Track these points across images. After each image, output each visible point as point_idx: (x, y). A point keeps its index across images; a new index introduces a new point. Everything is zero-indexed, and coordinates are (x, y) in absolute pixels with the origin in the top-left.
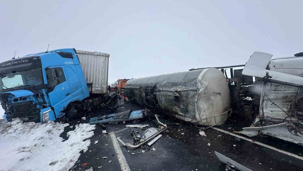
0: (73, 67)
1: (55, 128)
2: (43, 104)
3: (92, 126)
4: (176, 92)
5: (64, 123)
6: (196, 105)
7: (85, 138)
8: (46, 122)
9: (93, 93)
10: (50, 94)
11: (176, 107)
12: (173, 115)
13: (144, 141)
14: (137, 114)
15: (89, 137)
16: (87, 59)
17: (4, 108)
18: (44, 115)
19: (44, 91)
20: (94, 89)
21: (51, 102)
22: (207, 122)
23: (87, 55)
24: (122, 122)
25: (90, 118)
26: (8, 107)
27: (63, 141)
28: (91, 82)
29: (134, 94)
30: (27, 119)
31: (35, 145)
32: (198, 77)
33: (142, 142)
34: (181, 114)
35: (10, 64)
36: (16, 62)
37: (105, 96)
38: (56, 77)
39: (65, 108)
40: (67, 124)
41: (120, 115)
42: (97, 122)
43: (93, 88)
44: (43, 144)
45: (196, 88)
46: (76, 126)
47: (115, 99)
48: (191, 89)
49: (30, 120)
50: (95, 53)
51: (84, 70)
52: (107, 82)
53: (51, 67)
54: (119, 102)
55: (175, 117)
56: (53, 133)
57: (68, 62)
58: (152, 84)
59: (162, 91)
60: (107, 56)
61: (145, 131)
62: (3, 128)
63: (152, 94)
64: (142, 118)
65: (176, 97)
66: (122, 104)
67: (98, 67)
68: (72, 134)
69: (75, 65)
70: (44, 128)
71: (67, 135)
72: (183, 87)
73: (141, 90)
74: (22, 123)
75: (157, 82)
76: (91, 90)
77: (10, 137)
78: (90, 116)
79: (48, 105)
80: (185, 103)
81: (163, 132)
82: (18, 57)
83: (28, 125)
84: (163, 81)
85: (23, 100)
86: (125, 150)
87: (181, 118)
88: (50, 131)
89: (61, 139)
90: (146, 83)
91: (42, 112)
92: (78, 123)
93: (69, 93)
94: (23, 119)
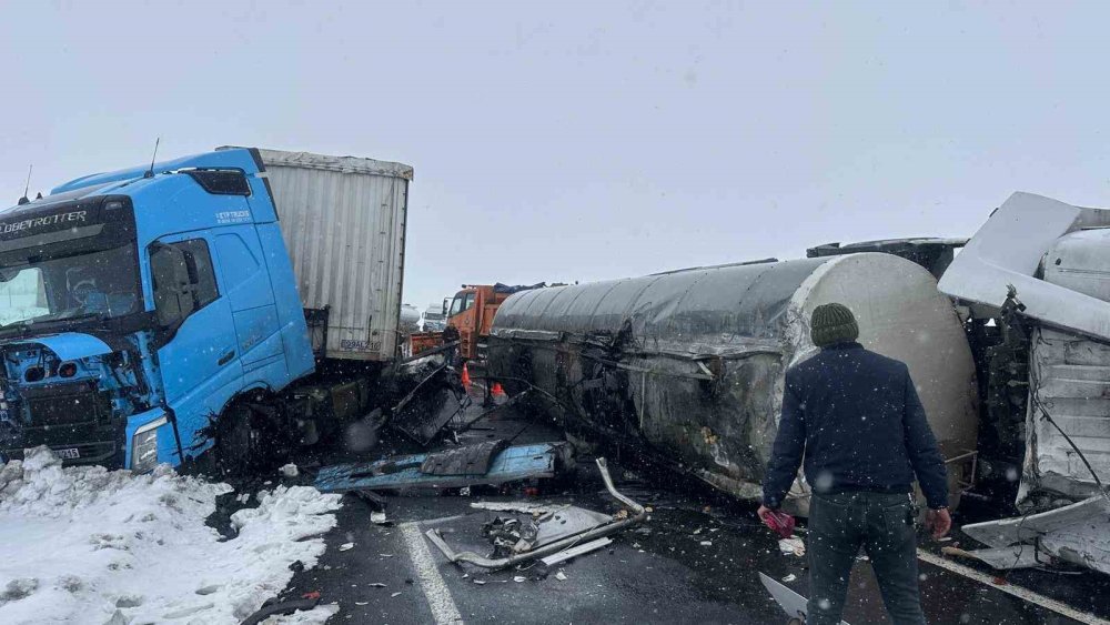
0: (248, 235)
1: (186, 495)
2: (138, 396)
3: (327, 497)
4: (703, 361)
5: (211, 481)
7: (303, 535)
8: (145, 470)
9: (329, 356)
10: (166, 352)
11: (704, 431)
12: (695, 469)
13: (531, 550)
14: (527, 459)
15: (319, 530)
16: (305, 191)
18: (141, 442)
19: (142, 340)
20: (334, 338)
21: (165, 385)
23: (306, 173)
24: (456, 490)
25: (316, 469)
26: (5, 400)
27: (221, 540)
28: (323, 306)
29: (531, 368)
30: (74, 453)
32: (790, 298)
33: (519, 554)
34: (727, 464)
35: (20, 226)
36: (44, 220)
37: (385, 372)
38: (188, 283)
39: (215, 419)
40: (223, 485)
41: (452, 458)
42: (347, 484)
43: (330, 332)
44: (158, 537)
45: (781, 345)
46: (263, 496)
47: (436, 387)
48: (762, 349)
49: (88, 457)
50: (344, 163)
51: (292, 245)
53: (165, 241)
54: (451, 404)
55: (699, 483)
56: (180, 511)
57: (232, 212)
59: (653, 356)
60: (404, 176)
61: (544, 519)
64: (548, 475)
65: (704, 384)
66: (468, 419)
67: (357, 231)
68: (250, 520)
69: (259, 227)
70: (144, 488)
71: (231, 521)
72: (737, 337)
73: (566, 350)
74: (60, 467)
75: (635, 309)
76: (321, 343)
77: (29, 516)
78: (316, 463)
79: (152, 401)
80: (738, 413)
81: (621, 528)
82: (39, 196)
83: (81, 475)
84: (660, 308)
85: (62, 376)
86: (452, 573)
87: (724, 483)
88: (170, 502)
89: (212, 534)
90: (590, 314)
91: (134, 429)
92: (267, 486)
93: (230, 350)
94: (60, 451)
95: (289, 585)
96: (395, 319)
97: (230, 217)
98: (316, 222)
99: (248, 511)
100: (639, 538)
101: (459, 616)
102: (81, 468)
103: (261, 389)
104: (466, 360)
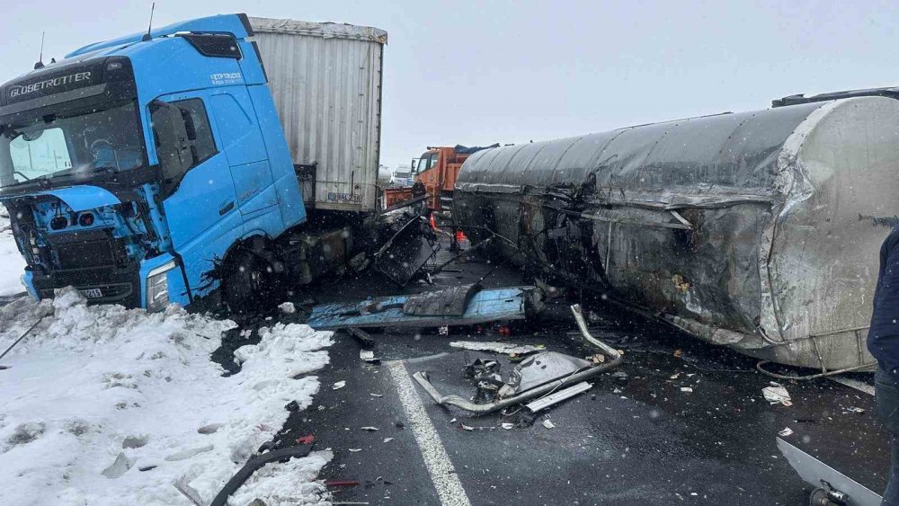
0: (241, 95)
1: (194, 331)
2: (150, 242)
3: (321, 334)
4: (678, 210)
5: (217, 319)
6: (763, 272)
7: (299, 372)
8: (159, 308)
9: (318, 207)
10: (171, 203)
11: (675, 278)
12: (663, 315)
13: (516, 395)
14: (498, 302)
15: (314, 367)
16: (291, 57)
17: (25, 249)
18: (153, 285)
19: (148, 193)
20: (322, 191)
21: (172, 233)
22: (814, 351)
23: (292, 39)
24: (435, 329)
25: (310, 306)
26: (36, 246)
27: (225, 375)
28: (311, 161)
29: (493, 219)
30: (96, 292)
31: (147, 374)
32: (783, 142)
33: (504, 398)
34: (699, 310)
35: (34, 88)
36: (54, 81)
37: (366, 221)
38: (186, 139)
39: (219, 264)
40: (228, 321)
41: (430, 301)
42: (337, 321)
43: (318, 185)
44: (166, 374)
45: (769, 193)
46: (264, 332)
47: (411, 235)
48: (746, 198)
49: (109, 297)
50: (324, 28)
51: (282, 108)
52: (377, 162)
53: (165, 100)
54: (425, 250)
55: (669, 327)
56: (188, 347)
57: (223, 74)
58: (577, 171)
59: (619, 206)
60: (378, 41)
61: (524, 362)
62: (30, 318)
63: (573, 218)
64: (520, 317)
65: (680, 236)
66: (439, 262)
67: (337, 95)
68: (252, 356)
69: (249, 87)
70: (157, 325)
71: (234, 356)
72: (717, 187)
73: (527, 202)
74: (84, 305)
75: (599, 162)
76: (311, 195)
77: (59, 349)
78: (311, 301)
79: (162, 245)
80: (716, 262)
81: (598, 373)
82: (53, 60)
83: (103, 313)
84: (626, 160)
85: (82, 225)
86: (440, 415)
87: (696, 328)
88: (178, 339)
89: (216, 369)
90: (552, 169)
91: (146, 272)
92: (268, 322)
93: (229, 202)
94: (86, 291)
95: (286, 426)
96: (375, 174)
97: (223, 79)
98: (302, 86)
99: (249, 347)
100: (618, 382)
101: (452, 468)
102: (104, 306)
103: (258, 236)
104: (431, 210)
